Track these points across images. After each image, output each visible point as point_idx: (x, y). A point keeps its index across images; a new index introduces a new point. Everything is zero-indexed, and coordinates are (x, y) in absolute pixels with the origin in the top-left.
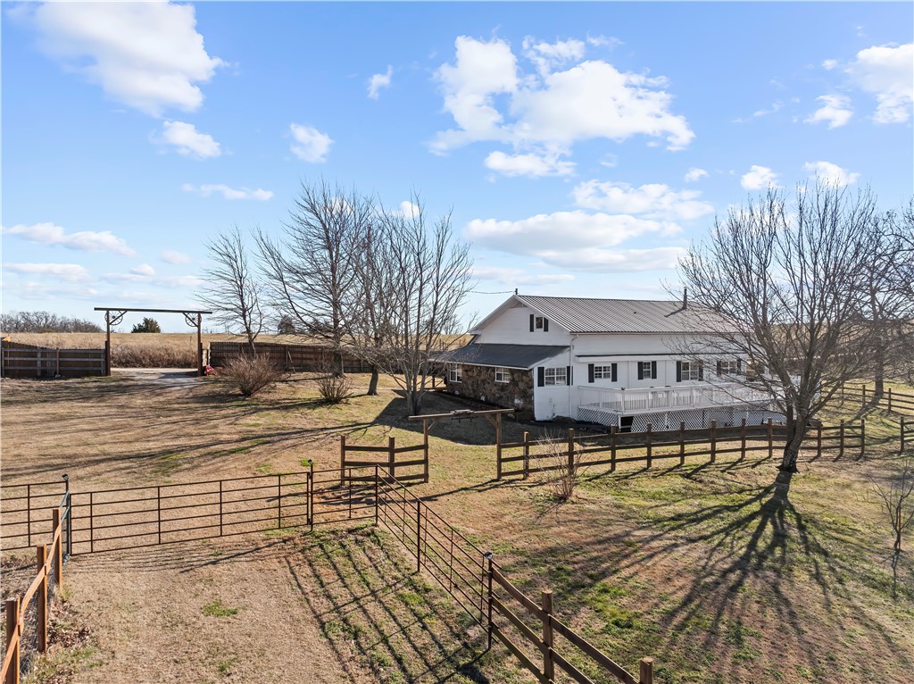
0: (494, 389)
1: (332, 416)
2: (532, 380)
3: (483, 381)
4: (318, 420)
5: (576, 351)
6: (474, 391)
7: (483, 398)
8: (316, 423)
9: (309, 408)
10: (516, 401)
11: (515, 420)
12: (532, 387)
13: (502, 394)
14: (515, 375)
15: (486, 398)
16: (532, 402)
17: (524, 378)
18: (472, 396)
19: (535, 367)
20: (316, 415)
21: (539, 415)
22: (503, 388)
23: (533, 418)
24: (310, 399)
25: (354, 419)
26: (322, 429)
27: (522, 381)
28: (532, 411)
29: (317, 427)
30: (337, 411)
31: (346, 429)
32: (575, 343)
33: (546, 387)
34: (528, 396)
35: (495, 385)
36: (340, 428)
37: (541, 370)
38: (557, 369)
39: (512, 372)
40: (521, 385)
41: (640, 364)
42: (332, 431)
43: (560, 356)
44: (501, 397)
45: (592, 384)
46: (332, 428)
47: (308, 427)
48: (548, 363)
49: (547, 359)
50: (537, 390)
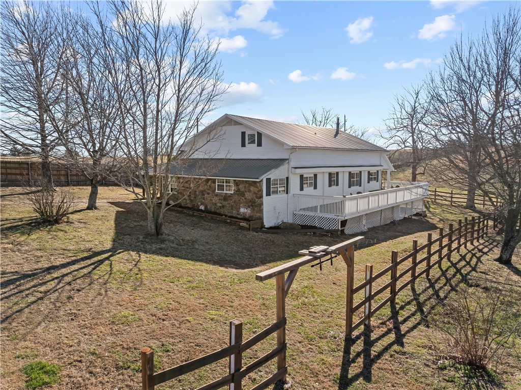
0: (215, 199)
1: (58, 244)
2: (261, 190)
3: (203, 193)
4: (39, 253)
5: (293, 163)
6: (191, 201)
7: (202, 207)
8: (38, 259)
9: (23, 233)
10: (242, 210)
11: (249, 229)
12: (261, 197)
13: (225, 203)
14: (241, 186)
15: (206, 207)
16: (261, 211)
17: (252, 188)
18: (189, 205)
19: (264, 178)
20: (35, 245)
21: (268, 222)
22: (226, 198)
23: (263, 226)
24: (21, 220)
25: (88, 245)
26: (49, 270)
27: (250, 191)
28: (261, 219)
29: (40, 265)
30: (60, 234)
31: (83, 264)
32: (292, 156)
33: (272, 196)
34: (256, 205)
35: (217, 195)
36: (74, 263)
37: (268, 180)
38: (280, 179)
39: (237, 183)
40: (248, 196)
41: (330, 174)
42: (65, 271)
43: (282, 168)
44: (223, 207)
45: (302, 192)
46: (64, 266)
47: (26, 268)
48: (274, 175)
49: (273, 170)
50: (266, 199)
